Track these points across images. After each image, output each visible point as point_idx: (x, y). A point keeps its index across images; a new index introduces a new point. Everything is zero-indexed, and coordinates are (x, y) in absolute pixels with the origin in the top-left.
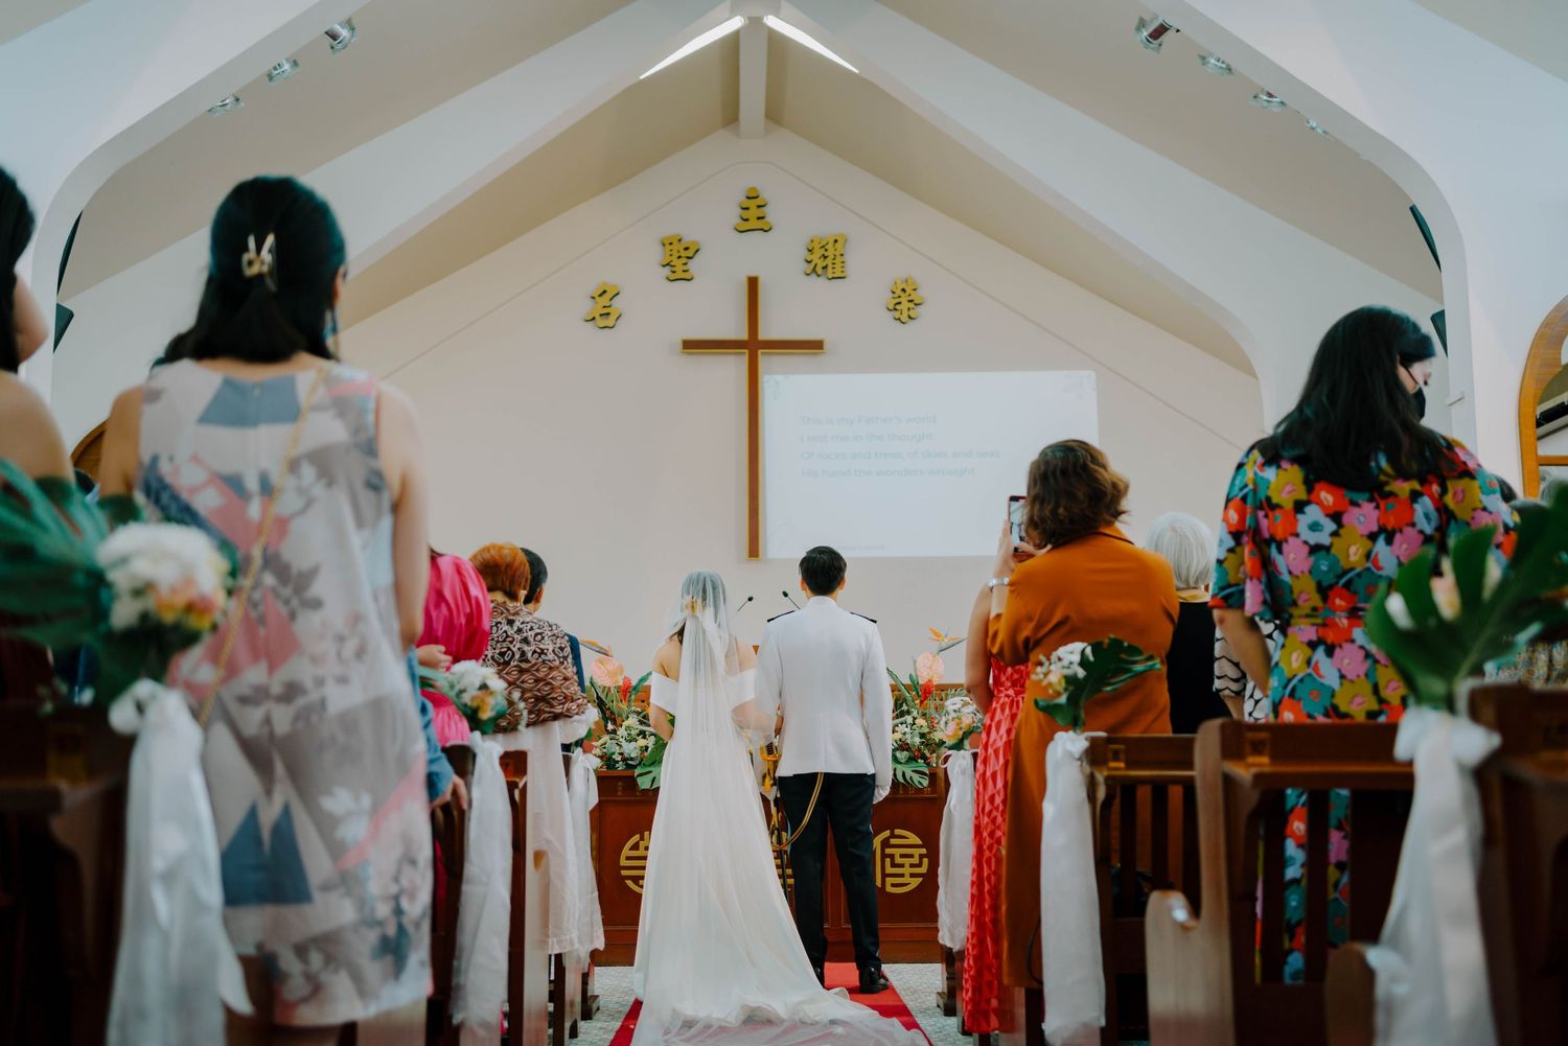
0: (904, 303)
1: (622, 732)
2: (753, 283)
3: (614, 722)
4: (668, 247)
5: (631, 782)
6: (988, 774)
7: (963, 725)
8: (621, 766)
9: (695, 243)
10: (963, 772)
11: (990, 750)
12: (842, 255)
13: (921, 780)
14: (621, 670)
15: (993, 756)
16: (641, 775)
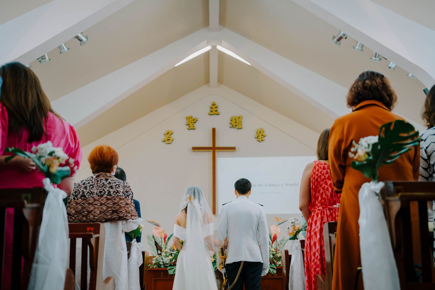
0: (260, 136)
1: (163, 254)
2: (214, 130)
3: (161, 250)
4: (188, 119)
5: (167, 271)
6: (312, 243)
7: (296, 229)
8: (162, 266)
9: (196, 118)
10: (297, 249)
11: (312, 233)
12: (241, 122)
13: (274, 271)
14: (164, 232)
15: (314, 235)
16: (170, 269)
